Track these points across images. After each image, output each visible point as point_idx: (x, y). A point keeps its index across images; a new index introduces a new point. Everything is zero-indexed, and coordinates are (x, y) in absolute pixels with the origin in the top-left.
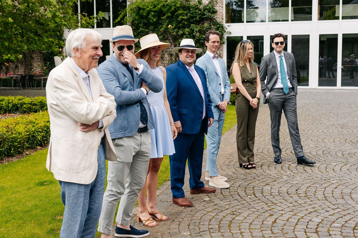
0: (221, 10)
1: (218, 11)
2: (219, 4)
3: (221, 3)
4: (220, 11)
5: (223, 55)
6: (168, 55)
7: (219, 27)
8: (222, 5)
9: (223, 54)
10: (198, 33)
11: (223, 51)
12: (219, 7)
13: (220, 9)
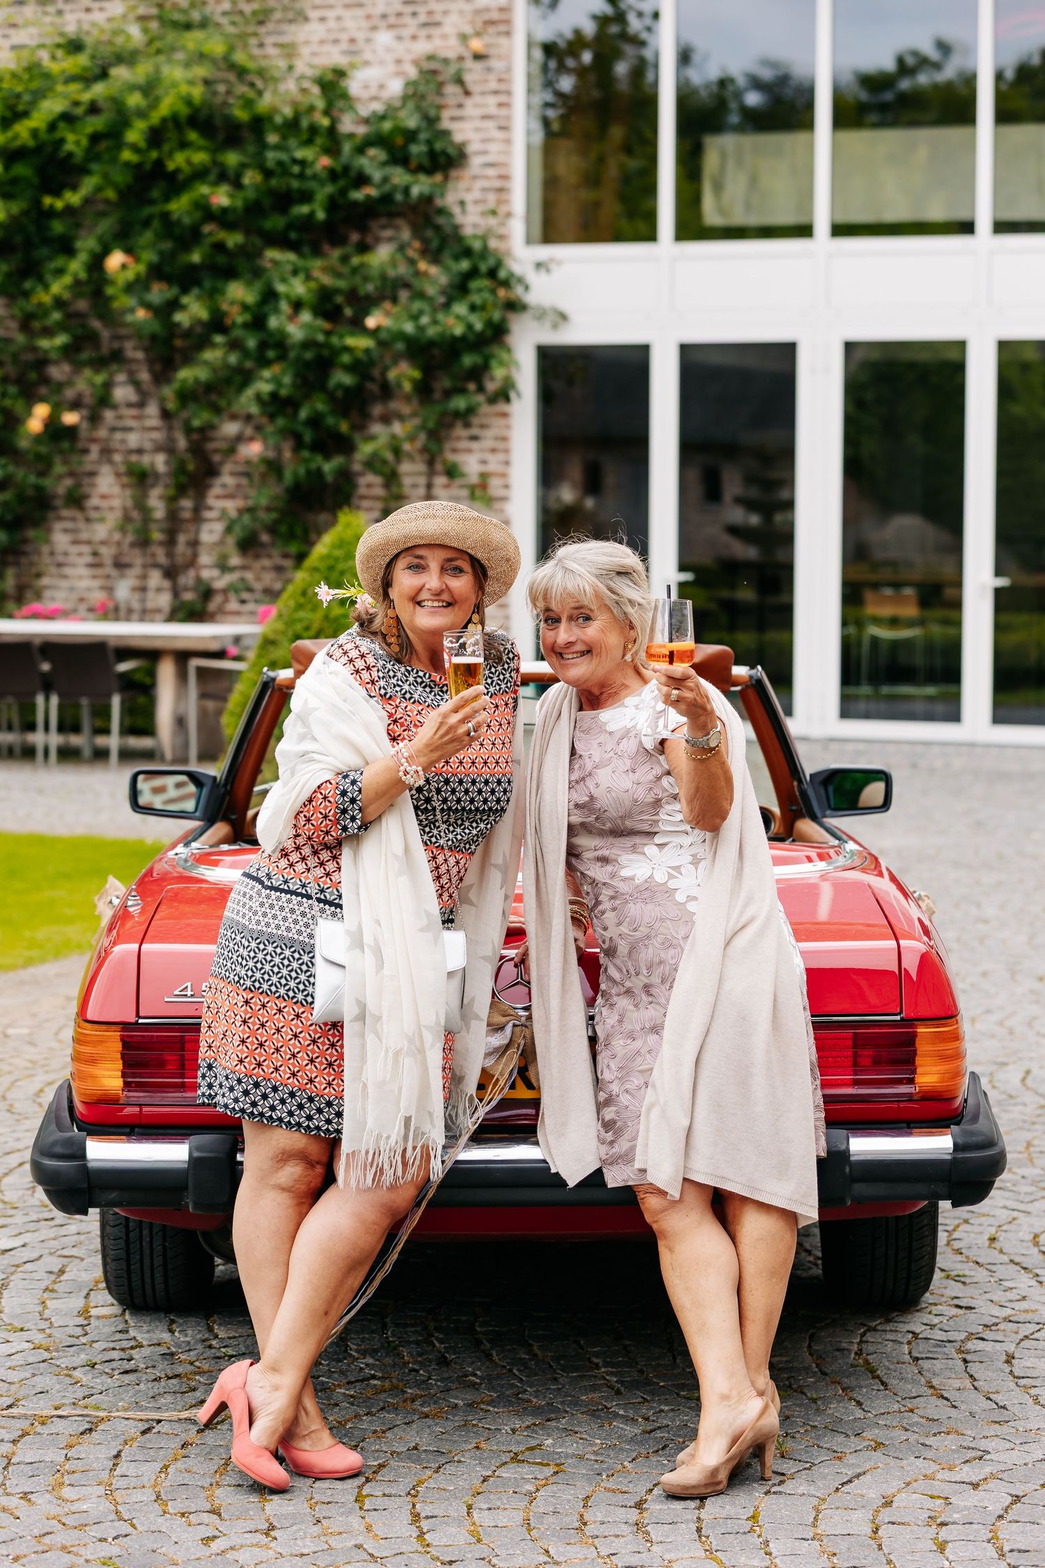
0: (493, 148)
1: (471, 149)
2: (476, 99)
3: (496, 92)
4: (485, 153)
5: (507, 487)
6: (118, 475)
7: (473, 273)
8: (503, 112)
9: (504, 475)
10: (306, 317)
11: (507, 451)
12: (478, 123)
13: (484, 141)
